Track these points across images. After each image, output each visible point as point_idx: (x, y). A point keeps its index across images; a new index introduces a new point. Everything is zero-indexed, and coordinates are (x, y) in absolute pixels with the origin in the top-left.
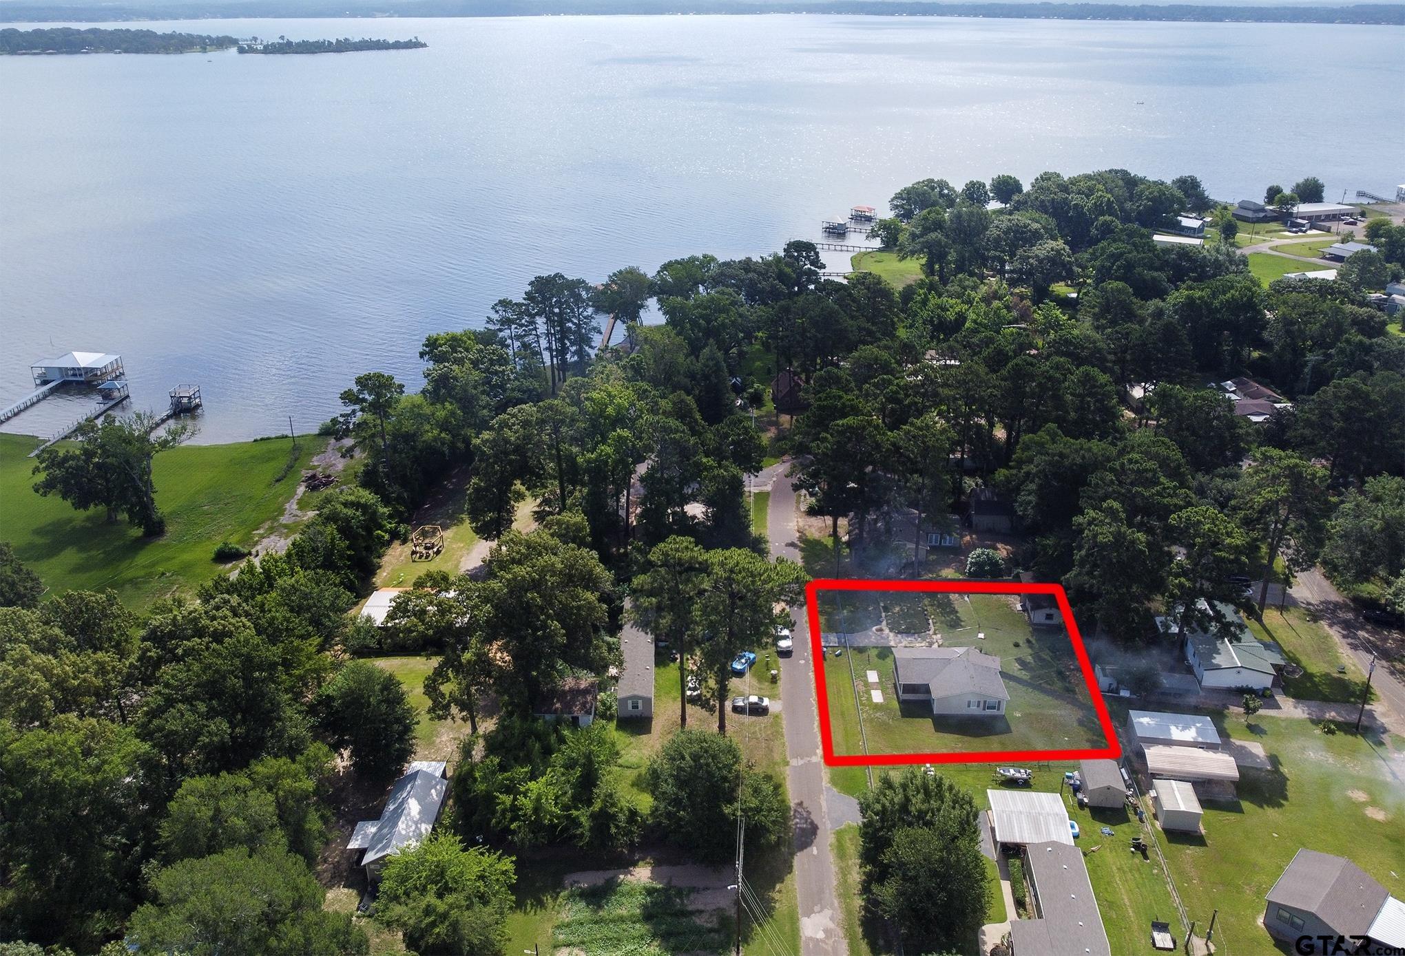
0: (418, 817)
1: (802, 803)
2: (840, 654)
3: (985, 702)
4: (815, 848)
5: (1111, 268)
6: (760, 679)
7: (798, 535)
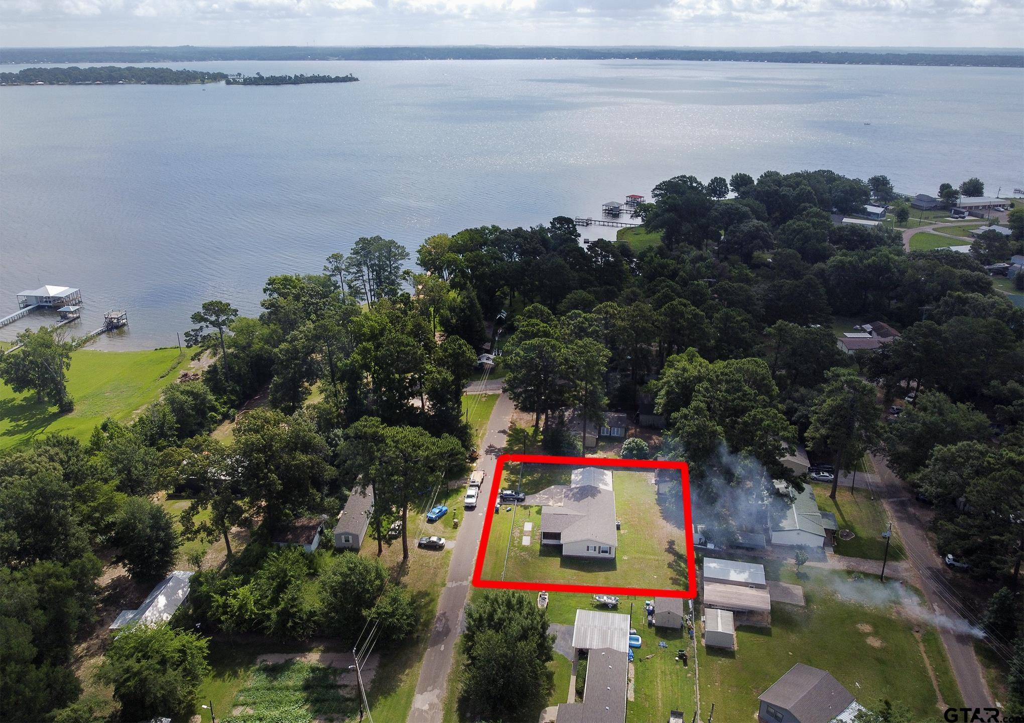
0: (163, 608)
1: (445, 613)
2: (510, 510)
3: (600, 547)
4: (443, 646)
5: (793, 240)
6: (446, 525)
7: (510, 425)
